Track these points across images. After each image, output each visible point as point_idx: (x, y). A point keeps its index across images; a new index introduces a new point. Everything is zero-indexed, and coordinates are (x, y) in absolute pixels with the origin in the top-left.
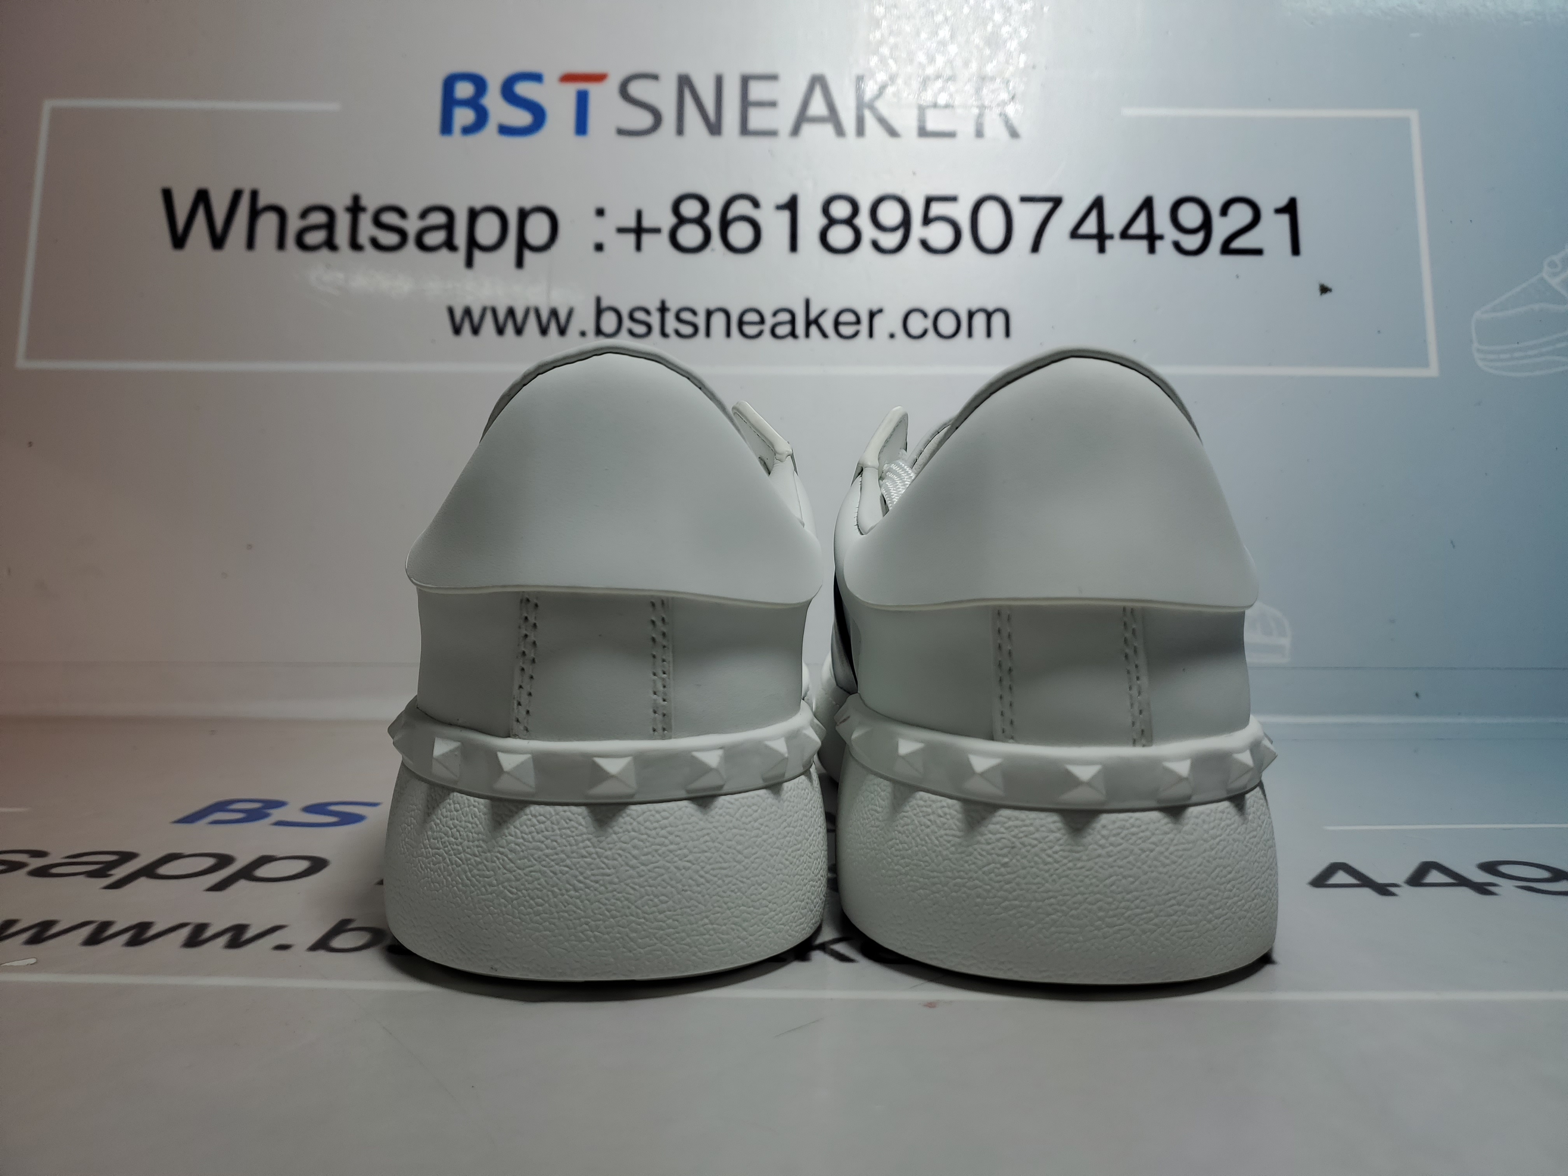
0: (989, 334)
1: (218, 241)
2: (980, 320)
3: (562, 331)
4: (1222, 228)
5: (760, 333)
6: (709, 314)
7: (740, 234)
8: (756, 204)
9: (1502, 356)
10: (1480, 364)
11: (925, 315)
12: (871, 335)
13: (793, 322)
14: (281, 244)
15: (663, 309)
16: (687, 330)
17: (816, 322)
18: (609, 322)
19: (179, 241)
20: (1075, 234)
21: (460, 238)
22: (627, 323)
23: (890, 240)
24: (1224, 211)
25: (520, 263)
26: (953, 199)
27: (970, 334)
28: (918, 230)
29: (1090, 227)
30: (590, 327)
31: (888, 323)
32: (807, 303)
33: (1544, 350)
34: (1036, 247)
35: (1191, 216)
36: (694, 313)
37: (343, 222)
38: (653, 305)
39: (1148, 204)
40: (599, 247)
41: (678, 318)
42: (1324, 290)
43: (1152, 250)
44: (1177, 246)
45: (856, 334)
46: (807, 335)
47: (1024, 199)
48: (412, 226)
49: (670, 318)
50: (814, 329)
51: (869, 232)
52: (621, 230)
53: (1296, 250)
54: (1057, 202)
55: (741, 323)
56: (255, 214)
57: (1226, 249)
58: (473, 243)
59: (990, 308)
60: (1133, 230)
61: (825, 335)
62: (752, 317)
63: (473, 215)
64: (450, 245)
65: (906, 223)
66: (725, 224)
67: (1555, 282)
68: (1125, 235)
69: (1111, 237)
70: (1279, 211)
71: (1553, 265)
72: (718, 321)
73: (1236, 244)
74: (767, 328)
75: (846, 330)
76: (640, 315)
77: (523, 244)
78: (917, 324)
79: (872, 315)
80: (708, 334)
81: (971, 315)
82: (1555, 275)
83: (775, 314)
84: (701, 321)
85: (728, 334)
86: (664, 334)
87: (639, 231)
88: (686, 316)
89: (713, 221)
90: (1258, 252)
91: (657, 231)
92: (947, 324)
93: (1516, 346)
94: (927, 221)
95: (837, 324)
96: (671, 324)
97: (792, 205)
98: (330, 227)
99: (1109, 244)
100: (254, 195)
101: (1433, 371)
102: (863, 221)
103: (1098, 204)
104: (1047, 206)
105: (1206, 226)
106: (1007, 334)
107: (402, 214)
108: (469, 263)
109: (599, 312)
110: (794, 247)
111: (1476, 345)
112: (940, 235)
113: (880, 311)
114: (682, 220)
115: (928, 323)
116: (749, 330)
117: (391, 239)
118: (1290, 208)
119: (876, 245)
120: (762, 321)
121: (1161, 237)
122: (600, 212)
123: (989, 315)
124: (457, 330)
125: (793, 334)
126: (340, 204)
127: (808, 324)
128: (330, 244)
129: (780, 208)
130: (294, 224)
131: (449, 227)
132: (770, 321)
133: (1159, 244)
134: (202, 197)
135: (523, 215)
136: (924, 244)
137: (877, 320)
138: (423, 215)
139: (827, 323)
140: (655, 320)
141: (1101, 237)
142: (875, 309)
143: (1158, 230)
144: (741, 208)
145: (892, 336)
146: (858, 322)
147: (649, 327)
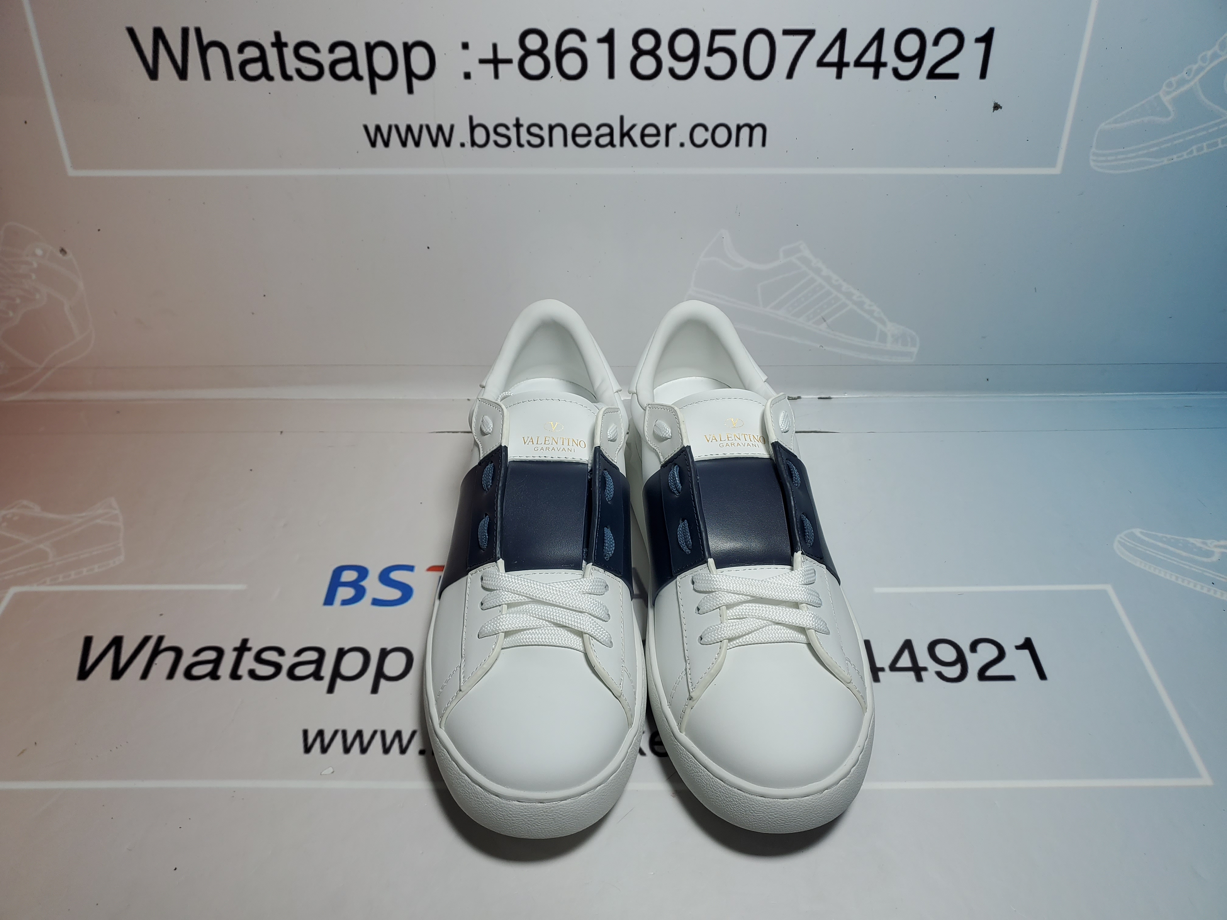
0: (750, 144)
1: (182, 74)
2: (745, 132)
3: (448, 144)
4: (932, 55)
5: (588, 143)
6: (551, 128)
7: (572, 64)
8: (583, 38)
9: (1110, 158)
10: (1092, 164)
11: (706, 129)
12: (667, 144)
13: (611, 134)
14: (230, 77)
15: (518, 125)
16: (536, 141)
17: (628, 134)
18: (480, 136)
19: (153, 74)
20: (821, 63)
21: (363, 70)
22: (493, 137)
23: (683, 68)
24: (936, 43)
25: (410, 90)
26: (732, 32)
27: (737, 144)
28: (704, 60)
29: (833, 57)
30: (467, 141)
31: (679, 135)
32: (622, 118)
33: (1140, 153)
34: (790, 75)
35: (911, 45)
36: (541, 128)
37: (272, 54)
38: (511, 123)
39: (879, 36)
40: (467, 76)
41: (529, 133)
42: (997, 107)
43: (876, 76)
44: (896, 72)
45: (657, 143)
46: (622, 144)
47: (786, 32)
48: (326, 59)
49: (523, 131)
50: (626, 139)
51: (668, 61)
52: (482, 61)
53: (983, 75)
54: (810, 34)
55: (574, 136)
56: (203, 50)
57: (932, 75)
58: (373, 74)
59: (753, 124)
60: (864, 60)
61: (634, 144)
62: (582, 130)
63: (370, 49)
64: (355, 74)
65: (695, 54)
66: (560, 55)
67: (1166, 99)
68: (858, 63)
69: (847, 65)
70: (978, 40)
71: (1170, 85)
72: (558, 133)
73: (940, 70)
74: (593, 139)
75: (650, 141)
76: (501, 130)
77: (410, 74)
78: (700, 135)
79: (668, 128)
80: (551, 144)
81: (739, 128)
82: (1168, 93)
83: (598, 128)
84: (545, 134)
85: (565, 144)
86: (520, 145)
87: (496, 61)
88: (534, 130)
89: (550, 52)
90: (955, 76)
91: (509, 61)
92: (721, 135)
93: (1123, 150)
94: (712, 52)
95: (643, 136)
96: (525, 137)
97: (609, 39)
98: (262, 58)
99: (845, 70)
100: (198, 31)
101: (1057, 170)
102: (663, 52)
103: (842, 36)
104: (804, 38)
105: (920, 55)
106: (764, 144)
107: (317, 50)
108: (373, 90)
109: (472, 128)
110: (611, 75)
111: (1093, 150)
112: (720, 64)
113: (674, 125)
114: (528, 53)
115: (708, 135)
116: (581, 141)
117: (311, 70)
118: (987, 39)
119: (672, 71)
120: (589, 134)
121: (885, 65)
122: (465, 46)
123: (752, 128)
124: (373, 144)
125: (611, 144)
126: (267, 41)
127: (622, 135)
128: (266, 74)
129: (600, 41)
130: (236, 59)
131: (353, 58)
132: (595, 134)
133: (882, 70)
134: (158, 34)
135: (408, 48)
136: (708, 71)
137: (672, 132)
138: (332, 49)
139: (636, 134)
140: (512, 133)
141: (840, 65)
142: (670, 124)
143: (883, 60)
144: (572, 41)
145: (682, 145)
146: (658, 134)
147: (509, 139)
